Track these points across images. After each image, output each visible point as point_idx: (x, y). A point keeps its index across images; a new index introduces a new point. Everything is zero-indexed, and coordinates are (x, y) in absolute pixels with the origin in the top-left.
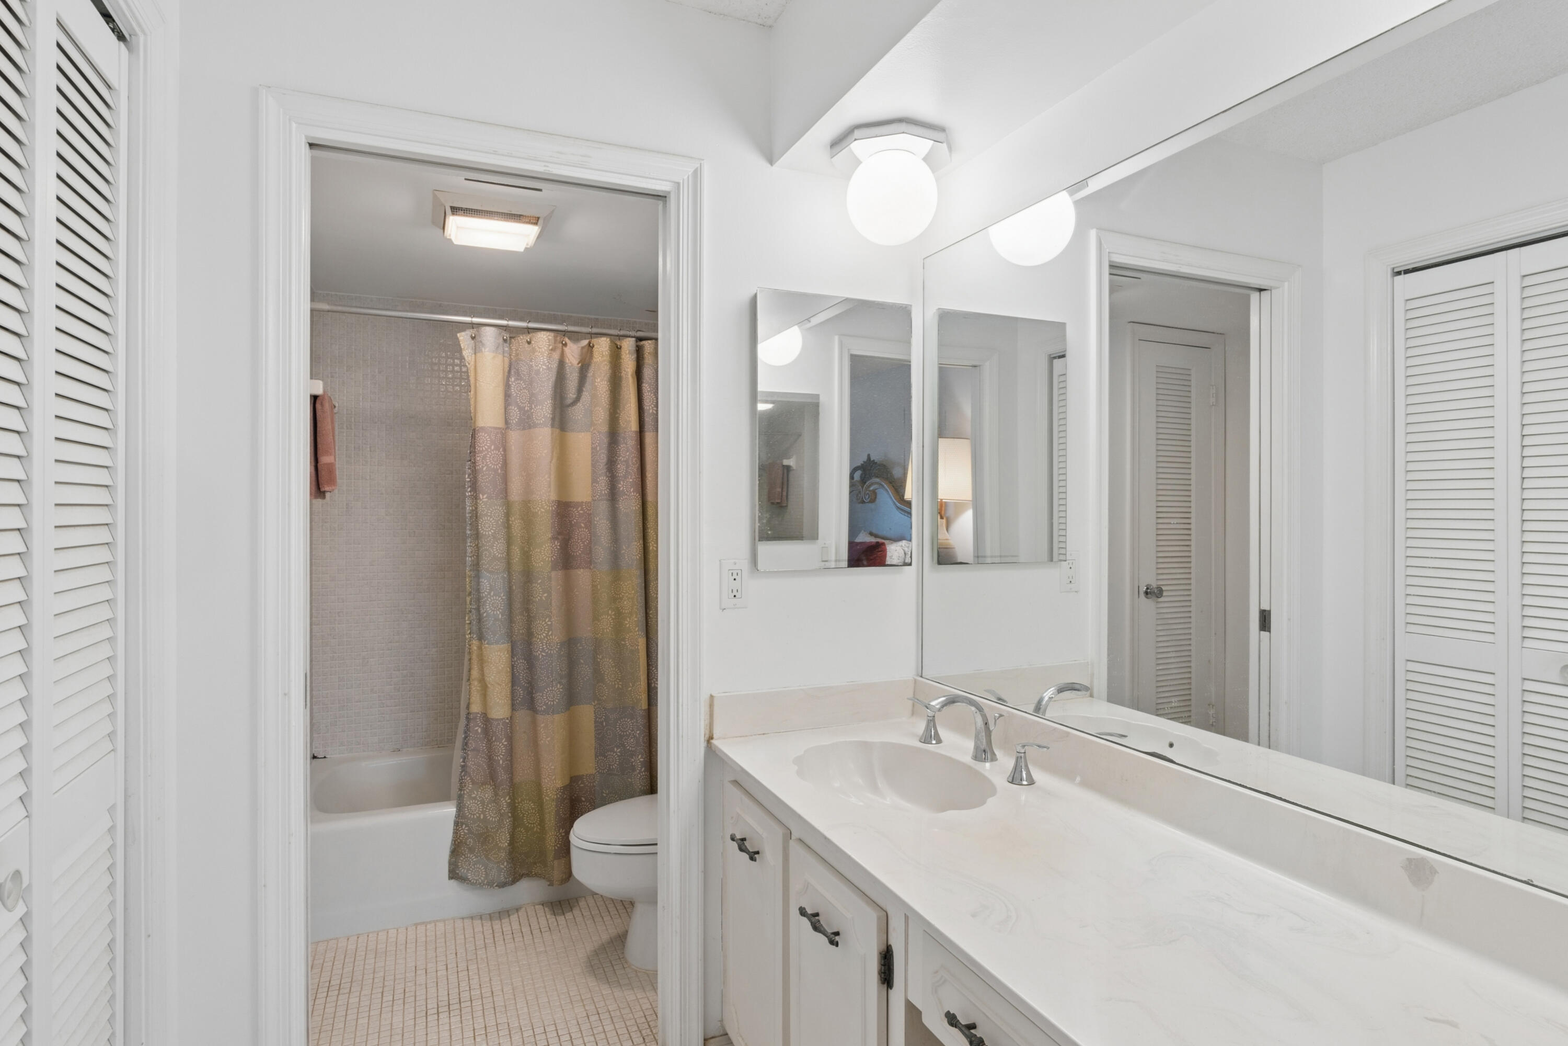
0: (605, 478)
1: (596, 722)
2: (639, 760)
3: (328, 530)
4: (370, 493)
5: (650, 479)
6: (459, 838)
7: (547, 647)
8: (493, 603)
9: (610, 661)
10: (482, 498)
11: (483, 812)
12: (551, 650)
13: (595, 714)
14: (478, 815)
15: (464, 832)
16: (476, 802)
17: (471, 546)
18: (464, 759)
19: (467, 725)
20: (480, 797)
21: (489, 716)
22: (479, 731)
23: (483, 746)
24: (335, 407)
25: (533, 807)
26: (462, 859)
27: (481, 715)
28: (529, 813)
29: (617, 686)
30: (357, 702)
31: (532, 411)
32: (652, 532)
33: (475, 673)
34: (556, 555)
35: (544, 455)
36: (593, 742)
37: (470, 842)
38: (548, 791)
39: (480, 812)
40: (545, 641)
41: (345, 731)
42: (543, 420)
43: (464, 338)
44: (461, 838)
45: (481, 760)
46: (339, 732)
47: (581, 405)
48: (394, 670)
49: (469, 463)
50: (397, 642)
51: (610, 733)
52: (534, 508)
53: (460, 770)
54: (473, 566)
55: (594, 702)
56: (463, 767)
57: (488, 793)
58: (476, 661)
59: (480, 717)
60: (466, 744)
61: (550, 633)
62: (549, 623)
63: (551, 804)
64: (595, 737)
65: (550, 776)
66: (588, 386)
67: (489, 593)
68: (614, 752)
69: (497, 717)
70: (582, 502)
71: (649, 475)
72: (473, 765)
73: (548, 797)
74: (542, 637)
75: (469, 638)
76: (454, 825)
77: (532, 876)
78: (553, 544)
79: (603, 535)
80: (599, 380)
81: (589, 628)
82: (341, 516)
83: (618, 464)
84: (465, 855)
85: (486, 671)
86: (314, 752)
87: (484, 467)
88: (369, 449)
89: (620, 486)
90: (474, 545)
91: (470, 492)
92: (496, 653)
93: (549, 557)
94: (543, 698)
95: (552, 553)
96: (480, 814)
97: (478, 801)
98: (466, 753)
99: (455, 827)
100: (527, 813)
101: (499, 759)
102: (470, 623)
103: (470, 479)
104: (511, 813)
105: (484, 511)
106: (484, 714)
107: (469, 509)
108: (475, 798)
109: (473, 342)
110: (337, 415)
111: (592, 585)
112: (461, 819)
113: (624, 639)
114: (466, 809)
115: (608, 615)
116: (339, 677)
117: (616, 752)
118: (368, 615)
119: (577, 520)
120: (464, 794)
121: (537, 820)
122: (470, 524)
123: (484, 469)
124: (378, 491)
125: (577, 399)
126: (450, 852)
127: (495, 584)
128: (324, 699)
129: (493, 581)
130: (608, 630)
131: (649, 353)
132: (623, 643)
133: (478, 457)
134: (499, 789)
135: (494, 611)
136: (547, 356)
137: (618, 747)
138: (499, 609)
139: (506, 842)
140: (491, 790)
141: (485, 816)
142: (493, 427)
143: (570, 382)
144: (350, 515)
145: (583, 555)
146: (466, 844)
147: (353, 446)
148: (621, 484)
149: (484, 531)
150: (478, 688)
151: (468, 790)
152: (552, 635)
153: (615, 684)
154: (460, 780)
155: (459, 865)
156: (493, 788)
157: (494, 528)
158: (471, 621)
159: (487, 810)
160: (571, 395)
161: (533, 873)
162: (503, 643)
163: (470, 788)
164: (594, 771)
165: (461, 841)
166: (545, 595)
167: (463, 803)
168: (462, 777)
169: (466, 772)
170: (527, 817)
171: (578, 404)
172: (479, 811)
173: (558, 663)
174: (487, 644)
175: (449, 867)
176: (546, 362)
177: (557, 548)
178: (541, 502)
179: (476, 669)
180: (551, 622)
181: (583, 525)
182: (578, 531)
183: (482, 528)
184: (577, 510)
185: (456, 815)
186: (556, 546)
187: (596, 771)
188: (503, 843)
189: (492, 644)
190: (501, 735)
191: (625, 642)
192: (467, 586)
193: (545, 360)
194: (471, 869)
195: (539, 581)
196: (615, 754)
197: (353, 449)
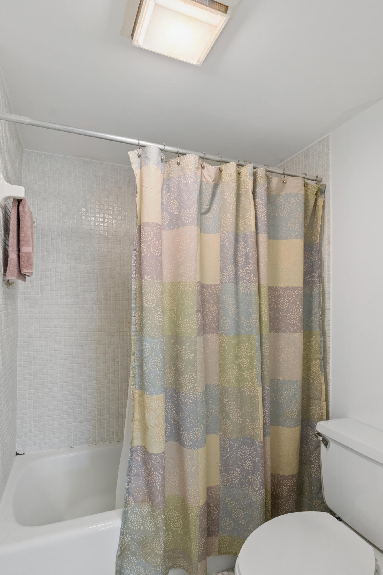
0: (232, 266)
1: (221, 447)
2: (258, 480)
3: (28, 304)
4: (56, 281)
5: (262, 268)
6: (124, 545)
7: (193, 396)
8: (154, 362)
9: (234, 403)
10: (146, 278)
11: (143, 524)
12: (196, 398)
13: (220, 441)
14: (139, 527)
15: (127, 540)
16: (137, 516)
17: (135, 316)
18: (129, 482)
19: (131, 456)
20: (140, 513)
21: (150, 451)
22: (139, 459)
23: (142, 471)
24: (34, 222)
25: (178, 515)
26: (126, 561)
27: (141, 447)
28: (174, 520)
29: (238, 422)
30: (45, 417)
31: (181, 214)
32: (264, 307)
33: (137, 416)
34: (200, 324)
35: (192, 246)
36: (219, 462)
37: (133, 547)
38: (194, 508)
39: (140, 525)
40: (192, 392)
41: (37, 436)
42: (191, 220)
43: (133, 155)
44: (125, 545)
45: (141, 483)
46: (33, 437)
47: (211, 214)
48: (69, 396)
49: (135, 251)
50: (71, 377)
51: (233, 457)
52: (183, 288)
53: (125, 492)
54: (136, 331)
55: (220, 433)
56: (127, 489)
57: (146, 508)
58: (138, 406)
59: (140, 449)
60: (130, 471)
61: (196, 385)
62: (195, 377)
63: (196, 519)
64: (220, 458)
65: (195, 497)
66: (217, 199)
67: (151, 354)
68: (236, 471)
69: (156, 453)
70: (212, 285)
71: (262, 265)
72: (135, 487)
73: (193, 513)
74: (190, 388)
75: (133, 388)
76: (120, 535)
77: (177, 568)
78: (198, 316)
79: (230, 309)
80: (228, 194)
81: (216, 378)
82: (37, 295)
83: (239, 257)
84: (128, 558)
85: (147, 415)
86: (17, 451)
87: (148, 254)
88: (55, 252)
89: (240, 273)
90: (137, 316)
91: (135, 274)
92: (156, 402)
93: (195, 326)
94: (190, 436)
95: (197, 322)
96: (140, 526)
97: (139, 516)
98: (130, 478)
99: (121, 536)
100: (173, 520)
101: (157, 485)
102: (134, 377)
103: (135, 264)
104: (165, 526)
105: (147, 288)
106: (143, 446)
107: (134, 287)
108: (136, 514)
109: (139, 159)
110: (36, 228)
111: (219, 346)
112: (126, 530)
113: (243, 387)
114: (130, 522)
115: (233, 369)
116: (34, 401)
117: (237, 471)
118: (53, 360)
119: (207, 298)
120: (128, 510)
121: (181, 525)
122: (135, 299)
123: (148, 255)
124: (61, 279)
125: (209, 210)
126: (117, 556)
127: (156, 347)
128: (24, 415)
129: (154, 345)
130: (233, 381)
131: (261, 177)
132: (243, 389)
133: (143, 246)
134: (156, 509)
135: (154, 368)
136: (194, 172)
137: (239, 467)
138: (158, 366)
139: (161, 550)
140: (148, 506)
141: (144, 528)
142: (155, 223)
143: (205, 196)
144: (42, 295)
145: (211, 324)
146: (129, 549)
147: (45, 250)
148: (240, 272)
149: (148, 304)
150: (139, 427)
151: (131, 507)
152: (197, 386)
153: (238, 421)
154: (125, 499)
155: (124, 567)
156: (150, 505)
157: (155, 303)
158: (134, 375)
159: (146, 522)
160: (205, 206)
161: (178, 565)
162: (161, 393)
163: (132, 506)
164: (219, 484)
165: (126, 547)
166: (193, 355)
167: (127, 517)
168: (127, 498)
169: (130, 493)
170: (173, 523)
171: (209, 213)
172: (140, 523)
173: (201, 408)
174: (149, 394)
175: (116, 568)
176: (193, 176)
177: (200, 319)
178: (189, 283)
179: (138, 412)
180: (197, 376)
181: (212, 302)
182: (208, 306)
183: (146, 302)
184: (207, 290)
185: (122, 526)
186: (199, 317)
187: (220, 483)
188: (159, 550)
189: (153, 394)
190: (159, 466)
191: (244, 388)
192: (132, 348)
193: (193, 174)
194: (133, 570)
195: (188, 344)
196: (236, 473)
197: (45, 252)
